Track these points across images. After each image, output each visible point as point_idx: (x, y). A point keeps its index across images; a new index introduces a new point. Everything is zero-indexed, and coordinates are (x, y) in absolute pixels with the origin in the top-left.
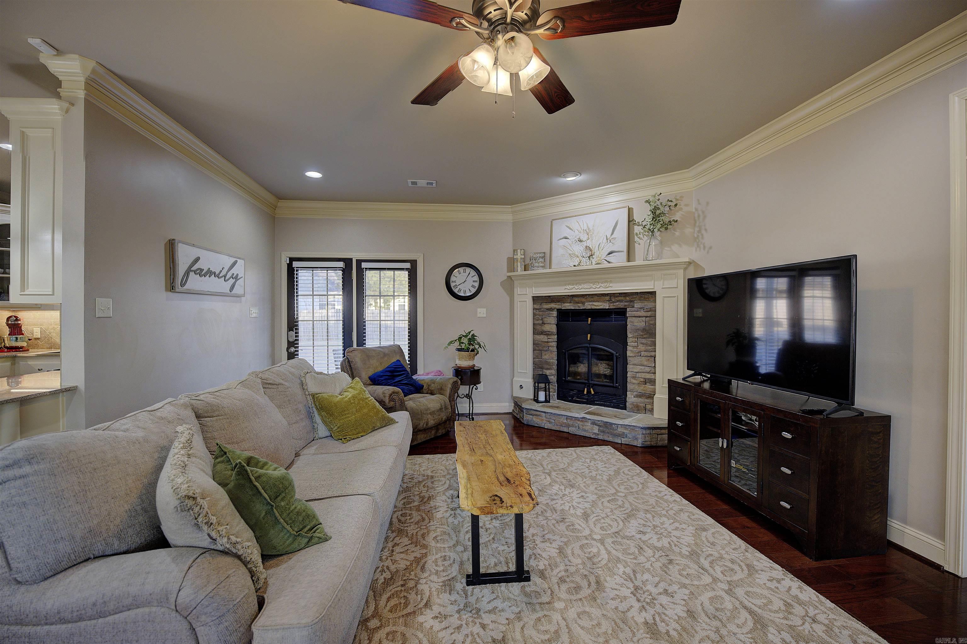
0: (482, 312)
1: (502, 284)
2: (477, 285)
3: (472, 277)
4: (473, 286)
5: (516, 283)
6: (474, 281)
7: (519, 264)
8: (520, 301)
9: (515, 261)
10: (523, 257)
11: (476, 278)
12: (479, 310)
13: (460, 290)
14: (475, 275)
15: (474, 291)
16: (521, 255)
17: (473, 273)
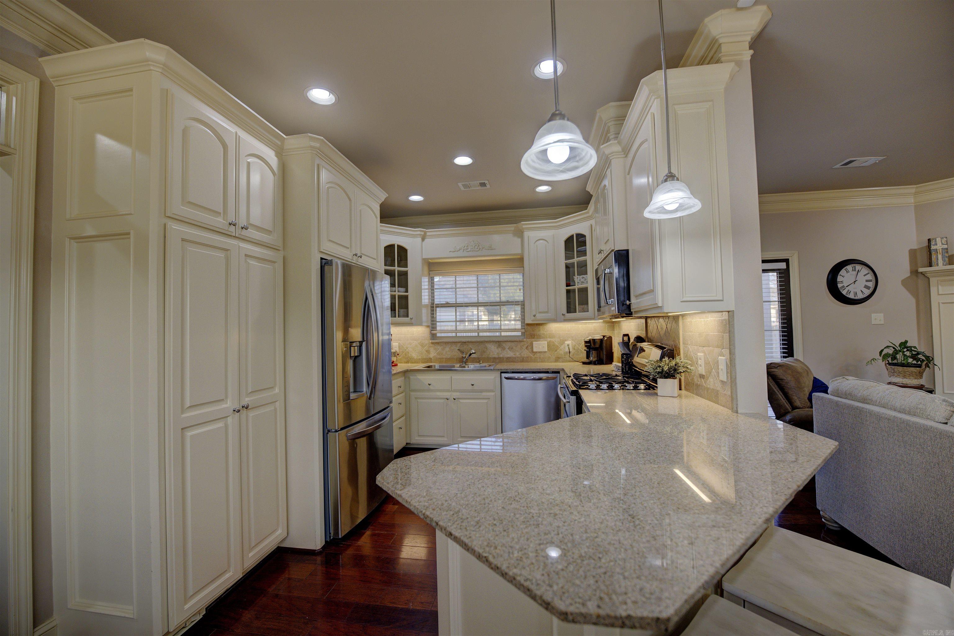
0: (878, 318)
1: (905, 283)
2: (871, 285)
3: (865, 275)
4: (867, 287)
5: (933, 281)
6: (867, 281)
7: (940, 257)
8: (943, 303)
9: (933, 253)
10: (946, 246)
11: (870, 276)
12: (873, 316)
13: (849, 292)
14: (868, 273)
15: (867, 292)
16: (943, 244)
17: (865, 270)
